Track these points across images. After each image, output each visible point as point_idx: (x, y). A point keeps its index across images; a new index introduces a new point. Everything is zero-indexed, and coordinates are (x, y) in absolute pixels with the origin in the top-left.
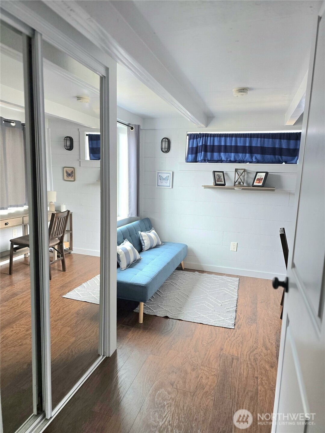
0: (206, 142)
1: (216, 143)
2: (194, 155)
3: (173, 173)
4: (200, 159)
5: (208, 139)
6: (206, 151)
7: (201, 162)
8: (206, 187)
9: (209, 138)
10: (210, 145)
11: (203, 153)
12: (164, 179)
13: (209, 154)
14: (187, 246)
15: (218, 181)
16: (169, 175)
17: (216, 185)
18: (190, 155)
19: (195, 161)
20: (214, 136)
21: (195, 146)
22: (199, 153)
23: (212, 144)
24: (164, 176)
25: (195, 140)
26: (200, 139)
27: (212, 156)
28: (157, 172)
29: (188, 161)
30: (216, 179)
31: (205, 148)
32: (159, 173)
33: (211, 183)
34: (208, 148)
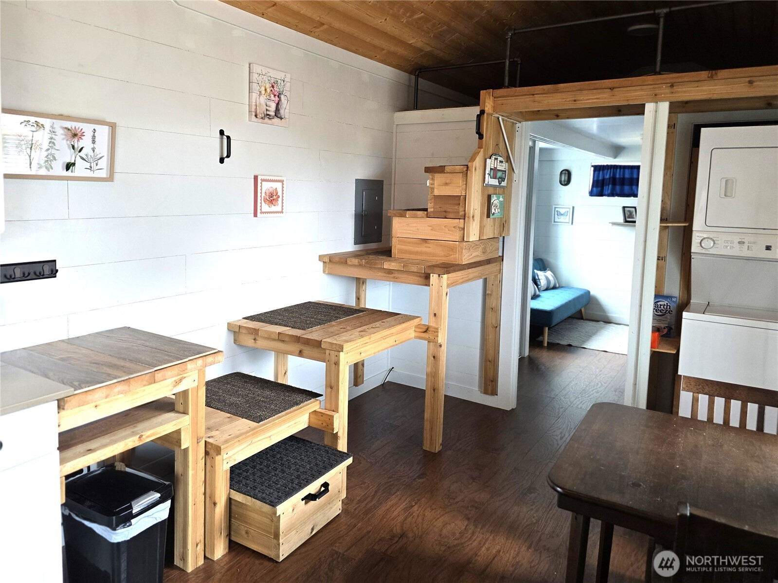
0: (614, 174)
1: (627, 176)
2: (599, 189)
3: (573, 208)
4: (606, 193)
5: (616, 171)
6: (614, 184)
7: (609, 196)
8: (614, 224)
9: (618, 170)
10: (620, 178)
11: (610, 186)
12: (562, 215)
13: (618, 188)
14: (589, 292)
15: (629, 218)
16: (568, 210)
17: (626, 221)
18: (594, 189)
19: (601, 194)
20: (625, 167)
21: (601, 178)
22: (606, 185)
23: (622, 176)
24: (562, 211)
25: (601, 172)
26: (607, 172)
27: (622, 190)
28: (554, 206)
29: (592, 194)
30: (627, 215)
31: (614, 181)
32: (557, 208)
33: (621, 219)
34: (617, 181)
